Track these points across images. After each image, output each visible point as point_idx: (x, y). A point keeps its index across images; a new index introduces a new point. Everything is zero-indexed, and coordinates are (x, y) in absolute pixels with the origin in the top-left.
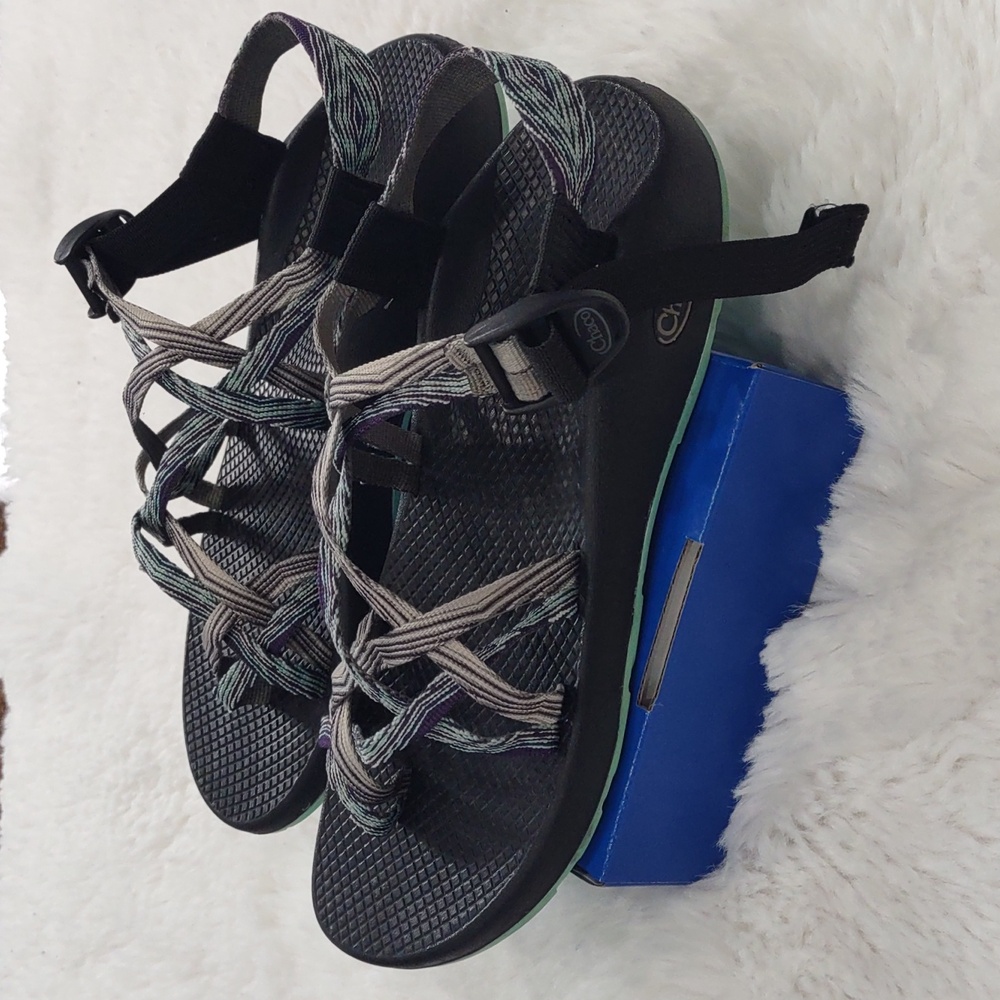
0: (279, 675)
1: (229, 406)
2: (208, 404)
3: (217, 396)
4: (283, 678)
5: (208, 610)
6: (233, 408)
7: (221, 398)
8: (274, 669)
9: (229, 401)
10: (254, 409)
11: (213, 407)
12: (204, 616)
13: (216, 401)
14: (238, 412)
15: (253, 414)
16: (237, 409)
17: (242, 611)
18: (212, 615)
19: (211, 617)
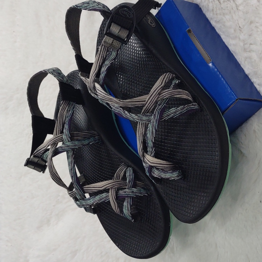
0: (135, 192)
1: (78, 144)
2: (72, 146)
3: (74, 143)
4: (136, 193)
5: (108, 197)
6: (79, 143)
7: (75, 143)
8: (133, 192)
9: (77, 142)
10: (84, 142)
11: (74, 146)
12: (108, 199)
13: (74, 144)
14: (81, 144)
15: (84, 143)
16: (80, 143)
17: (115, 186)
18: (110, 197)
19: (110, 198)
